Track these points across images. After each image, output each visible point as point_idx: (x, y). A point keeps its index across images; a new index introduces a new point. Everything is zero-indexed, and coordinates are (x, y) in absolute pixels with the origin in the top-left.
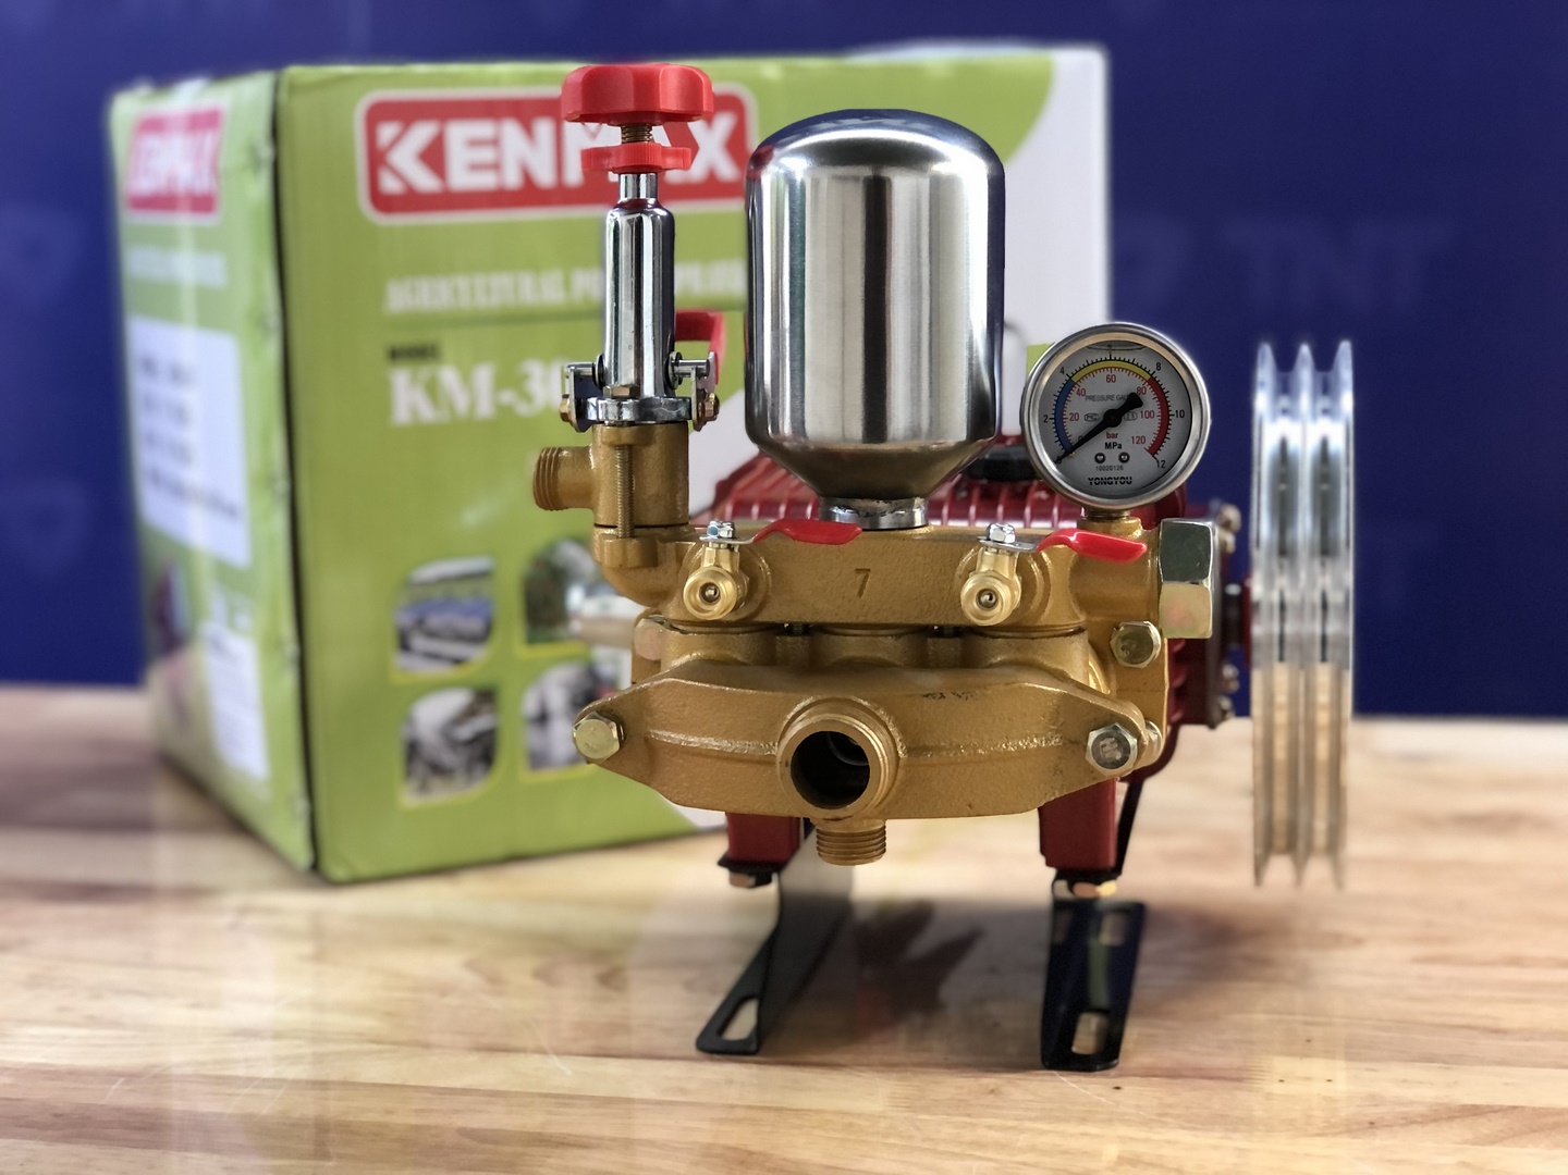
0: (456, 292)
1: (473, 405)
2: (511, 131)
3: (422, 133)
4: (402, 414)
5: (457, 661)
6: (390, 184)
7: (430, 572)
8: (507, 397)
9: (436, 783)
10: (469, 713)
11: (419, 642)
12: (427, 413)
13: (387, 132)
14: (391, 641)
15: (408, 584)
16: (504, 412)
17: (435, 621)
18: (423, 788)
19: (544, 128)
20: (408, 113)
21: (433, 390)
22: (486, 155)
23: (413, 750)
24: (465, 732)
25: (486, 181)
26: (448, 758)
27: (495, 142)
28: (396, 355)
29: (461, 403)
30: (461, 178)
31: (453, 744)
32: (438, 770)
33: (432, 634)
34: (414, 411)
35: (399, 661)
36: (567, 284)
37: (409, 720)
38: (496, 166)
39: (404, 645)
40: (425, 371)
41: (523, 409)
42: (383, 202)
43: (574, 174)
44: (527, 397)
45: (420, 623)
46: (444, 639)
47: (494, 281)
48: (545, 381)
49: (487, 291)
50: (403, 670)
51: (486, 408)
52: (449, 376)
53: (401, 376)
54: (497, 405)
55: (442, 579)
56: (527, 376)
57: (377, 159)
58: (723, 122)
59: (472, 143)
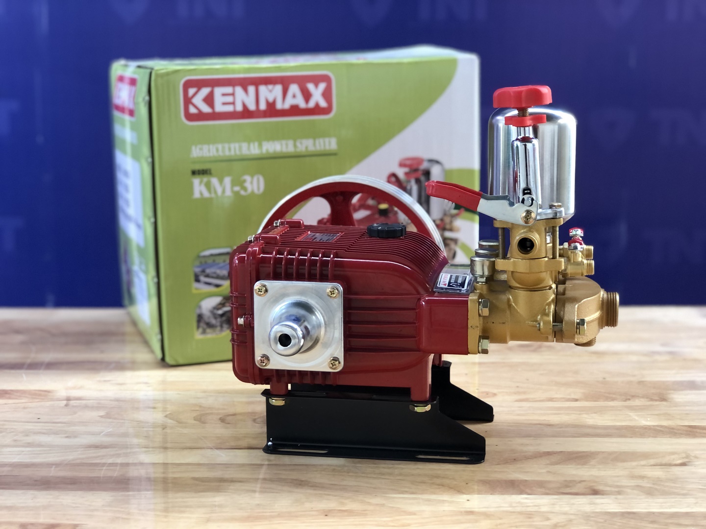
0: (217, 150)
1: (224, 191)
2: (239, 90)
3: (205, 91)
4: (197, 195)
5: (217, 286)
6: (192, 110)
7: (207, 253)
8: (237, 189)
9: (208, 330)
10: (222, 305)
11: (202, 278)
12: (206, 194)
13: (192, 91)
14: (192, 278)
15: (199, 257)
16: (236, 194)
17: (208, 271)
18: (204, 332)
19: (251, 89)
20: (199, 84)
21: (208, 186)
22: (230, 99)
23: (200, 318)
24: (220, 312)
25: (230, 108)
26: (213, 321)
27: (233, 94)
28: (194, 173)
29: (219, 191)
30: (219, 108)
31: (215, 316)
32: (209, 325)
33: (207, 276)
34: (201, 194)
35: (196, 285)
36: (260, 147)
37: (200, 307)
38: (233, 103)
39: (197, 280)
40: (205, 179)
41: (243, 193)
42: (190, 117)
43: (263, 106)
44: (245, 189)
45: (203, 271)
46: (213, 277)
47: (232, 146)
48: (252, 183)
49: (230, 149)
50: (197, 289)
51: (228, 193)
52: (214, 181)
53: (196, 181)
54: (232, 191)
55: (212, 255)
56: (245, 181)
57: (188, 101)
58: (322, 86)
59: (224, 95)
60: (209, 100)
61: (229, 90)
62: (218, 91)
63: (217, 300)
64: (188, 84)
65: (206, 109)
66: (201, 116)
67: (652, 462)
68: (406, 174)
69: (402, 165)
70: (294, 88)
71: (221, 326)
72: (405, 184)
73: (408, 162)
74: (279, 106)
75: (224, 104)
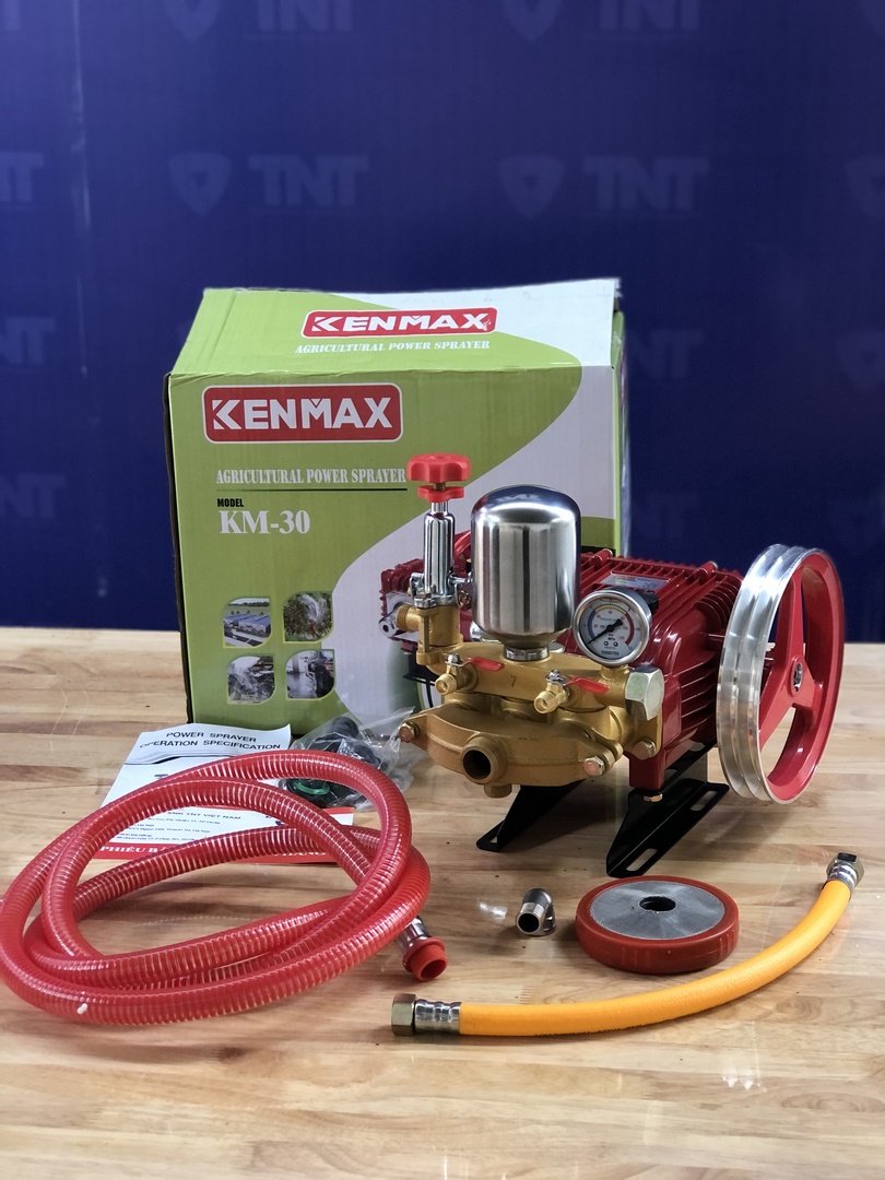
0: (249, 477)
1: (258, 528)
2: (274, 403)
3: (232, 404)
4: (225, 530)
6: (217, 426)
7: (240, 602)
8: (274, 526)
9: (243, 696)
10: (258, 667)
11: (234, 632)
12: (237, 530)
13: (216, 403)
14: (223, 631)
15: (232, 606)
16: (274, 532)
17: (242, 624)
18: (237, 697)
19: (291, 403)
20: (225, 395)
21: (239, 520)
22: (264, 414)
23: (233, 679)
24: (257, 675)
26: (249, 686)
27: (267, 409)
28: (221, 503)
29: (253, 527)
30: (250, 425)
31: (252, 679)
32: (245, 690)
33: (241, 630)
34: (230, 529)
35: (226, 639)
36: (304, 476)
37: (233, 667)
38: (268, 420)
39: (229, 634)
40: (235, 511)
41: (282, 531)
42: (214, 435)
43: (306, 424)
44: (287, 528)
45: (234, 623)
46: (247, 632)
47: (268, 472)
48: (294, 519)
49: (265, 477)
50: (228, 644)
51: (264, 530)
52: (247, 514)
53: (224, 513)
54: (269, 529)
55: (245, 604)
56: (286, 517)
57: (211, 415)
58: (385, 401)
59: (255, 409)
60: (238, 414)
61: (263, 403)
62: (249, 404)
63: (255, 660)
64: (212, 394)
65: (234, 425)
66: (227, 434)
70: (347, 403)
71: (260, 693)
74: (327, 424)
75: (255, 420)
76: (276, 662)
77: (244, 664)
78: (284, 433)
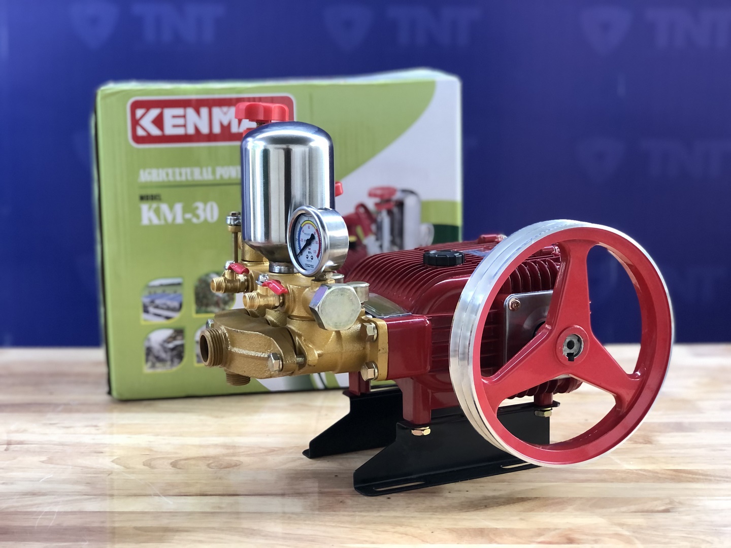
0: (167, 175)
1: (174, 219)
2: (190, 112)
3: (154, 113)
4: (145, 221)
5: (168, 318)
6: (140, 132)
7: (157, 283)
8: (188, 216)
9: (158, 364)
10: (173, 338)
11: (152, 310)
12: (156, 221)
13: (139, 112)
14: (141, 309)
15: (148, 287)
16: (188, 221)
17: (158, 302)
18: (153, 366)
19: (204, 111)
20: (147, 105)
21: (157, 212)
22: (181, 121)
23: (149, 351)
24: (171, 345)
25: (180, 131)
26: (163, 355)
27: (184, 116)
28: (143, 198)
29: (170, 218)
30: (169, 130)
31: (166, 350)
32: (159, 359)
33: (157, 307)
34: (150, 220)
35: (144, 316)
36: (214, 172)
37: (149, 340)
38: (185, 126)
39: (146, 311)
40: (154, 205)
41: (195, 220)
42: (138, 139)
43: (217, 130)
44: (198, 217)
45: (152, 302)
46: (162, 309)
47: (183, 170)
48: (205, 210)
49: (181, 174)
50: (145, 320)
51: (179, 220)
52: (164, 207)
53: (145, 207)
54: (184, 219)
55: (162, 285)
56: (197, 208)
57: (135, 123)
59: (174, 117)
60: (159, 122)
62: (168, 113)
63: (168, 333)
64: (136, 105)
65: (155, 131)
66: (149, 139)
67: (633, 508)
68: (377, 205)
69: (371, 195)
71: (172, 361)
72: (374, 216)
73: (379, 192)
74: (235, 129)
75: (175, 126)
76: (188, 333)
77: (158, 337)
78: (197, 136)
